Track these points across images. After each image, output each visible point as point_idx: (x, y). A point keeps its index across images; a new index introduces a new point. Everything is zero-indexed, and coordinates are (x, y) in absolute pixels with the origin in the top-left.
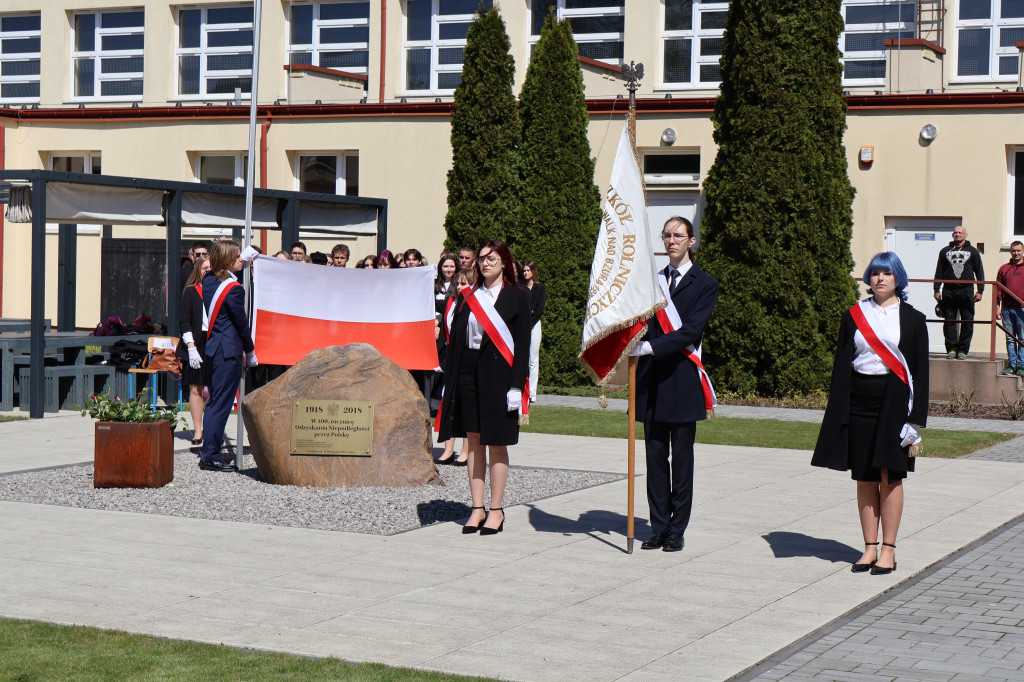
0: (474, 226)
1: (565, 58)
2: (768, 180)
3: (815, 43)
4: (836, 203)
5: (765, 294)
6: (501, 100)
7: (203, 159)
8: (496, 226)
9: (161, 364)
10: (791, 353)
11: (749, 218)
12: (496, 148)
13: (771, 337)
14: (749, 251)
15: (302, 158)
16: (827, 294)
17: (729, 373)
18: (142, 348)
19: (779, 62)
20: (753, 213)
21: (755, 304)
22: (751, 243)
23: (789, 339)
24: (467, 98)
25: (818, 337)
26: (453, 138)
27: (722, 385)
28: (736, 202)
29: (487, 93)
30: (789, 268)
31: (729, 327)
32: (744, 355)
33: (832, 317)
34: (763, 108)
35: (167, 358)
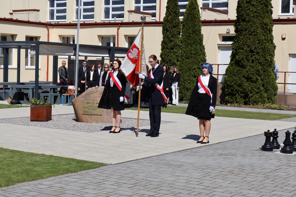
0: (168, 56)
1: (194, 9)
2: (247, 43)
3: (262, 4)
4: (268, 50)
5: (246, 76)
6: (176, 21)
7: (102, 37)
8: (174, 56)
9: (71, 93)
10: (254, 93)
11: (242, 54)
12: (174, 34)
13: (248, 88)
14: (242, 64)
15: (129, 37)
16: (265, 76)
17: (236, 98)
18: (66, 89)
19: (251, 10)
20: (243, 53)
21: (243, 79)
22: (242, 62)
23: (253, 89)
24: (166, 20)
25: (262, 88)
26: (162, 32)
27: (234, 102)
28: (239, 50)
29: (172, 19)
30: (254, 68)
31: (236, 85)
32: (240, 93)
33: (266, 82)
34: (246, 23)
35: (72, 91)
